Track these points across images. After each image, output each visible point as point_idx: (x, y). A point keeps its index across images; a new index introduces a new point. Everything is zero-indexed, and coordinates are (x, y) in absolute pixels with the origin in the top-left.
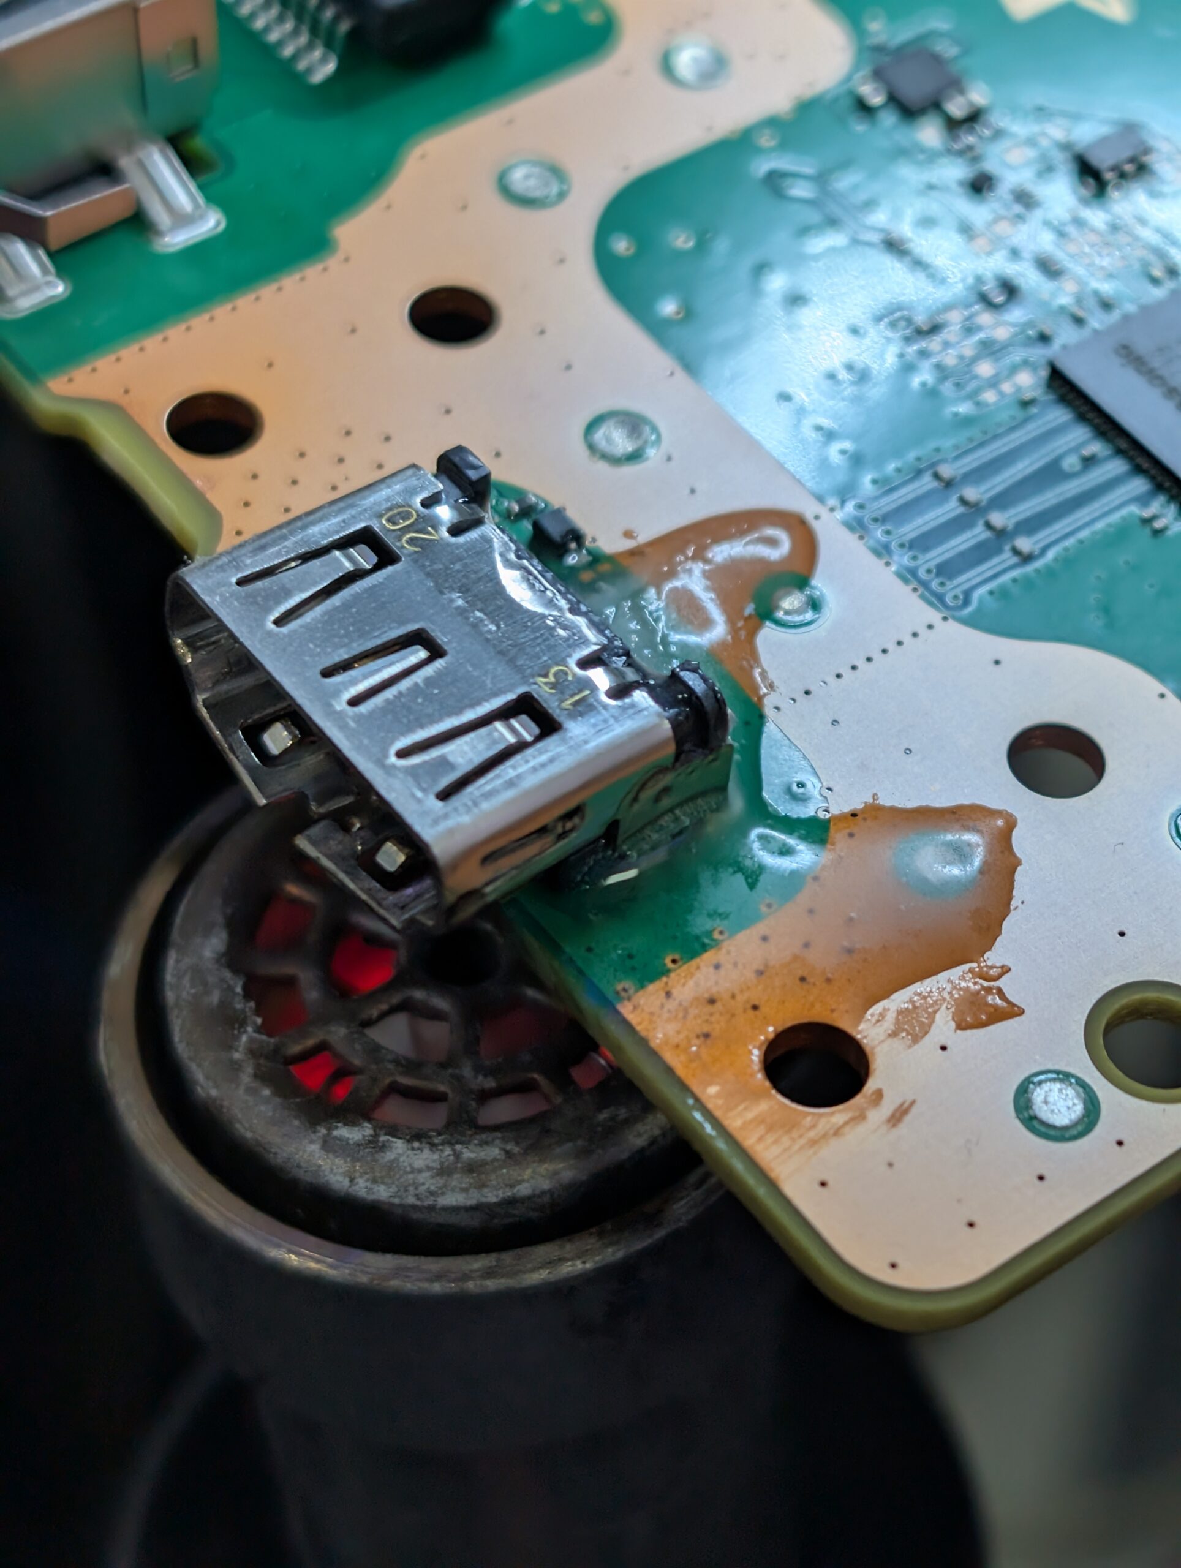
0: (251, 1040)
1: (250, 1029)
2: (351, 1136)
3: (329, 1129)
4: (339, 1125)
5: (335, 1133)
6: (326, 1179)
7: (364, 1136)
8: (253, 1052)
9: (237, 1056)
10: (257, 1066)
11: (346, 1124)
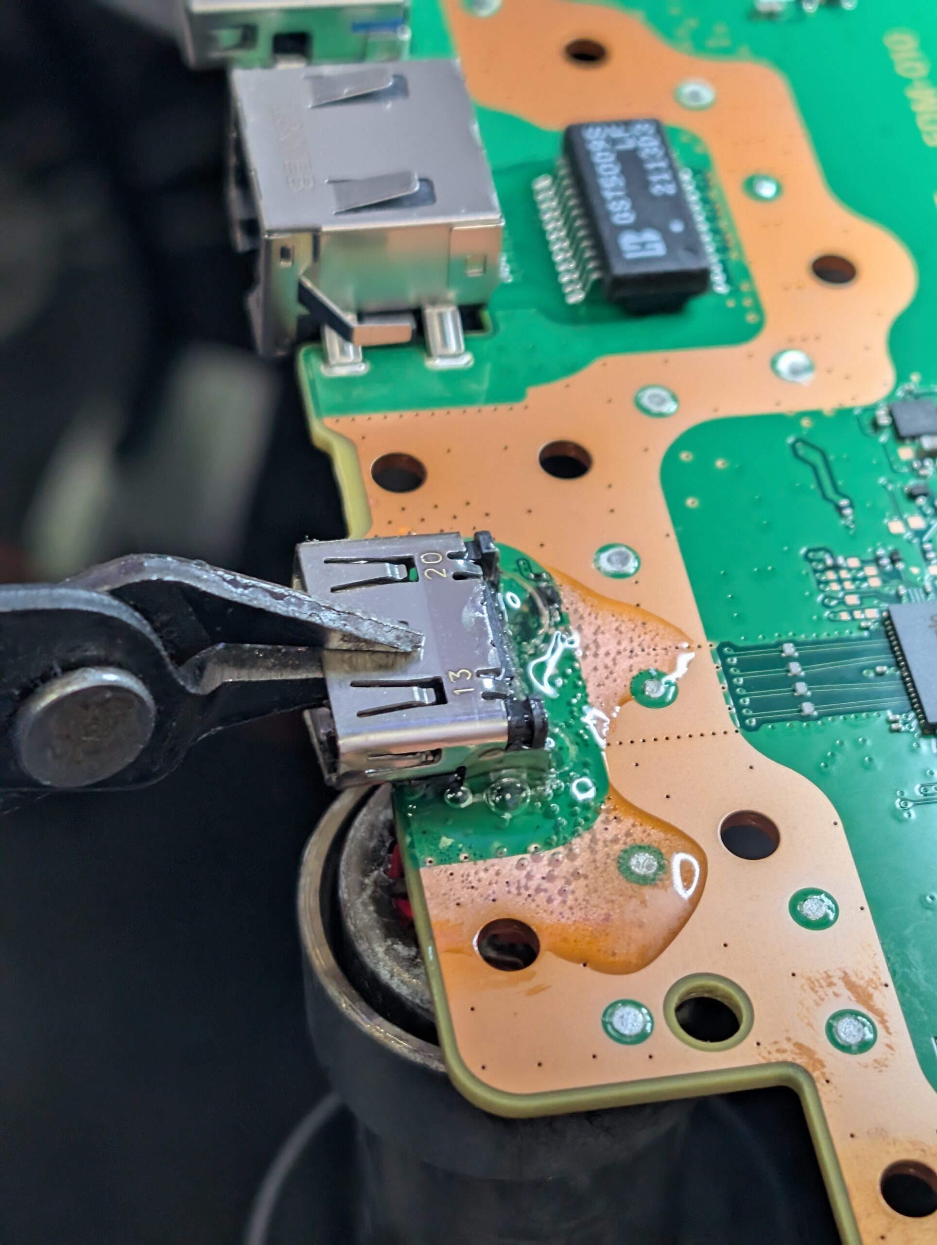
0: (379, 876)
1: (382, 869)
2: (402, 951)
3: (393, 944)
4: (400, 943)
5: (395, 946)
6: (379, 970)
7: (409, 955)
8: (375, 883)
9: (367, 881)
10: (374, 892)
11: (403, 944)
